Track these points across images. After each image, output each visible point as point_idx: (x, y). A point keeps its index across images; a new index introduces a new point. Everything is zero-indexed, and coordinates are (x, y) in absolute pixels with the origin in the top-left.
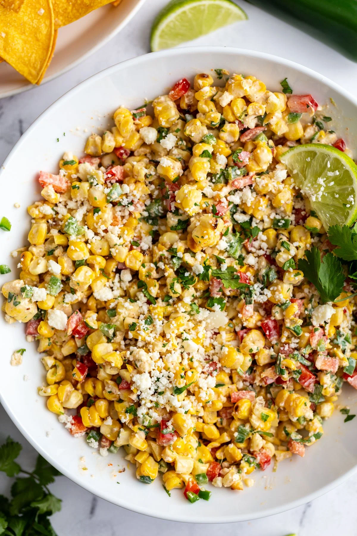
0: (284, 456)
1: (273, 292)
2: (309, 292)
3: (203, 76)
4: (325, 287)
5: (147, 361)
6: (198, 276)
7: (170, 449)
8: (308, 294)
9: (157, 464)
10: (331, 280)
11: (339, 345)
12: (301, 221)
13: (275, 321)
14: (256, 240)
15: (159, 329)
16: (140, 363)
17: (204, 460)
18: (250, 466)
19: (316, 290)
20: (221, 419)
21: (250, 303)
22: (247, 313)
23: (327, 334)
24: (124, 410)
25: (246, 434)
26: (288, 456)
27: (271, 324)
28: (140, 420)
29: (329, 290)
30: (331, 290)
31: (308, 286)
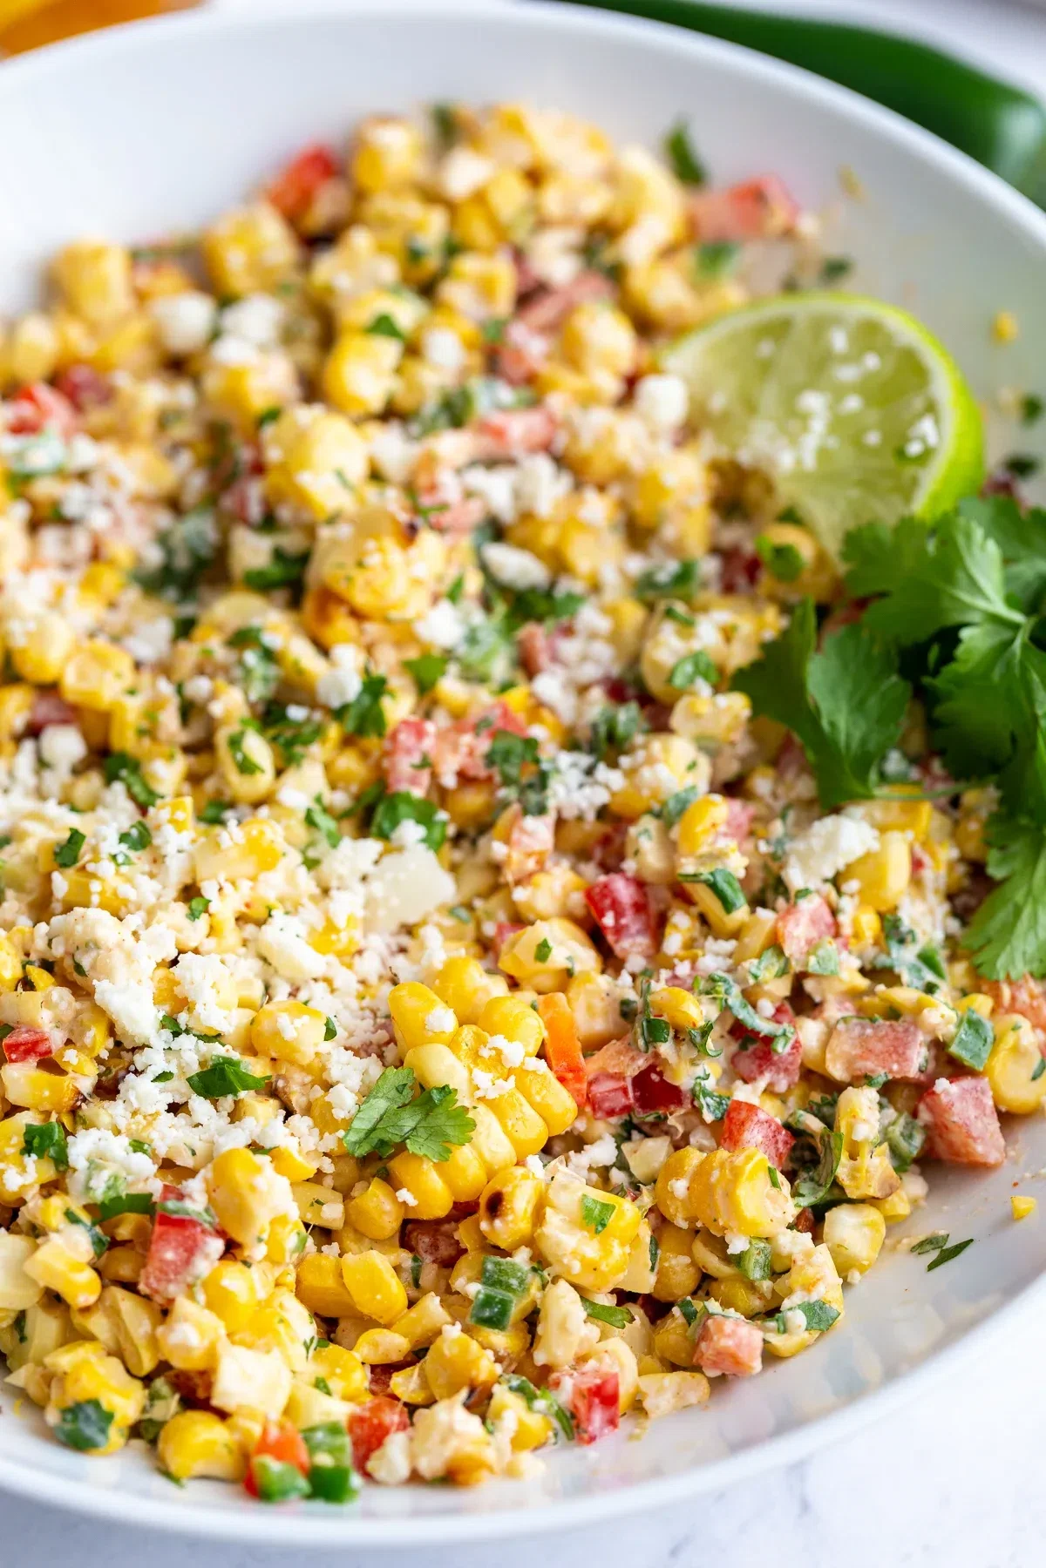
0: (678, 1394)
1: (631, 773)
2: (775, 795)
3: (386, 119)
4: (833, 724)
5: (120, 945)
6: (339, 714)
7: (192, 1297)
8: (770, 800)
9: (137, 1386)
10: (858, 707)
11: (897, 970)
12: (741, 581)
13: (640, 884)
14: (568, 631)
15: (176, 872)
16: (93, 954)
17: (334, 1384)
18: (530, 1408)
19: (798, 775)
20: (415, 1259)
21: (541, 810)
22: (525, 839)
23: (847, 930)
24: (15, 1140)
25: (514, 1282)
26: (693, 1398)
27: (624, 891)
28: (75, 1182)
29: (848, 736)
30: (857, 735)
31: (770, 772)
